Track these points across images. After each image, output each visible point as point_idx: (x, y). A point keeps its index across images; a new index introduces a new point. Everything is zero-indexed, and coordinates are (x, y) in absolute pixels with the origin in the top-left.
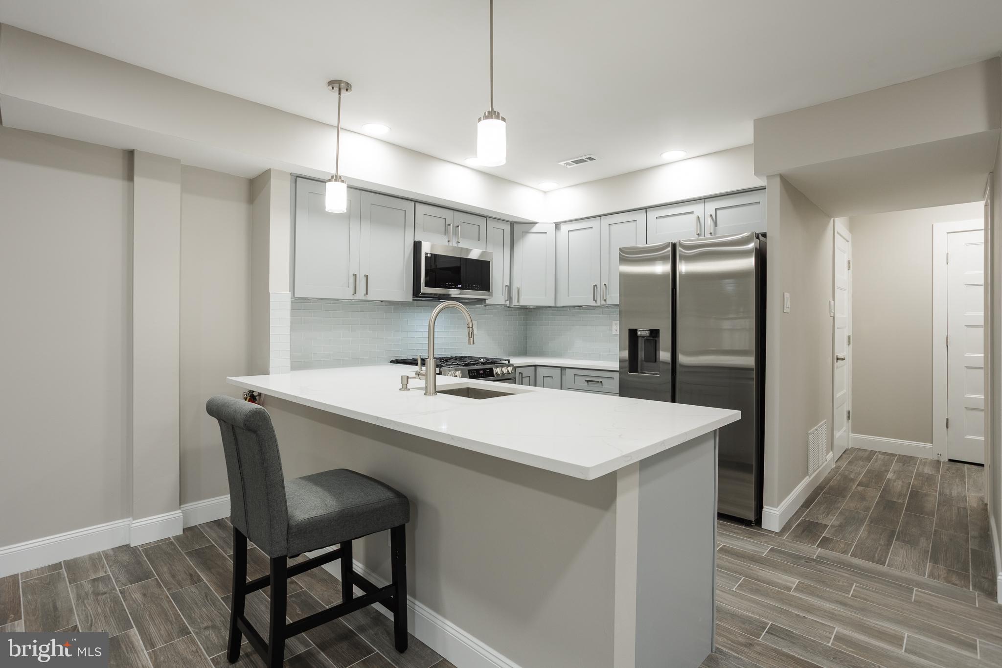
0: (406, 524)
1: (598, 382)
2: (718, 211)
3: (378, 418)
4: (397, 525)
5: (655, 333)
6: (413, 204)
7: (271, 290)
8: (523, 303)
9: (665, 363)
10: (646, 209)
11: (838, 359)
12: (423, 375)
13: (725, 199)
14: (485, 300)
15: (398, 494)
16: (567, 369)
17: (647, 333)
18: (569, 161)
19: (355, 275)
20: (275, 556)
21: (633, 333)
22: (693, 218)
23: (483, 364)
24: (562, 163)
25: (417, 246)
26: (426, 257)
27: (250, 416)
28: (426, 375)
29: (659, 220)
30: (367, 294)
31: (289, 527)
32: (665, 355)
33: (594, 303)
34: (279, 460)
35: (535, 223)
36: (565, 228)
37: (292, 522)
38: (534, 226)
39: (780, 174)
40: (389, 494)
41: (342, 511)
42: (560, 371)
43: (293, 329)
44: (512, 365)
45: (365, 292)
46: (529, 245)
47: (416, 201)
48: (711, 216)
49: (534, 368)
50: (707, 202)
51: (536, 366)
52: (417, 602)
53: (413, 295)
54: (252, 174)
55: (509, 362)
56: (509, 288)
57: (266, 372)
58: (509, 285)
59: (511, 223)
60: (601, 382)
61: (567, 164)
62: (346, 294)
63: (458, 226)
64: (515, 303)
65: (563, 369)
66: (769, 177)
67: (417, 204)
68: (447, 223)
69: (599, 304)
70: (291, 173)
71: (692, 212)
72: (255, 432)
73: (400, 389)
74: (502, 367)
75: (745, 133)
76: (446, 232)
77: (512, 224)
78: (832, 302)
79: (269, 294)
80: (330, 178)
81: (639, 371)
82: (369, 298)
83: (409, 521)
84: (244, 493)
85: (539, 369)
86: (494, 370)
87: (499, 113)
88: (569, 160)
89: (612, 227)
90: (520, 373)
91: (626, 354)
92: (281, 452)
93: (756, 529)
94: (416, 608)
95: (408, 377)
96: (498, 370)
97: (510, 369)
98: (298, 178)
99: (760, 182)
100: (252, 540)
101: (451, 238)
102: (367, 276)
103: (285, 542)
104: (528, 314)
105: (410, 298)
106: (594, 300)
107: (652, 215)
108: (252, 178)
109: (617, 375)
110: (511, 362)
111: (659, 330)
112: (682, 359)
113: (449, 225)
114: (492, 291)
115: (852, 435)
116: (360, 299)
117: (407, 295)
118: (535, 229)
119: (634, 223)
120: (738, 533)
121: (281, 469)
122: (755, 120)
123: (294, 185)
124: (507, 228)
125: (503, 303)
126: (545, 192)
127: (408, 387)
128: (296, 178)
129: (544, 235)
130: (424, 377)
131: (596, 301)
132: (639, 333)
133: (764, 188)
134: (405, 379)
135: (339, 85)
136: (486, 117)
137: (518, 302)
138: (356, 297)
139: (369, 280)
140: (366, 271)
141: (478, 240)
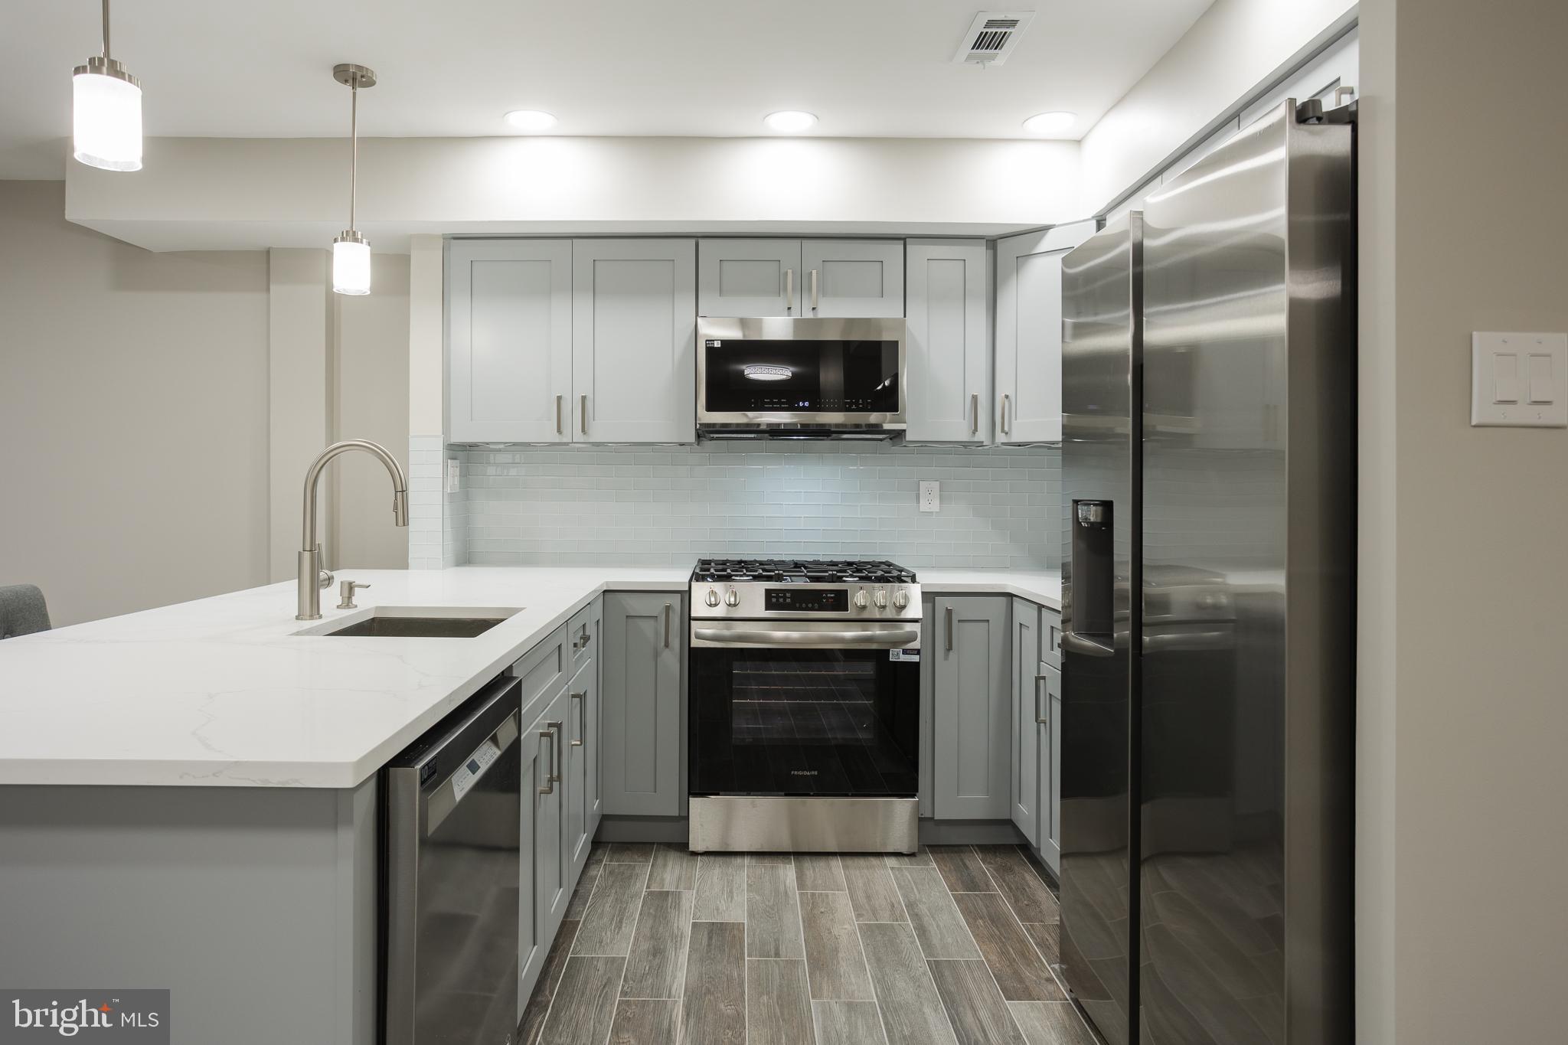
6: (693, 242)
7: (411, 432)
16: (1043, 611)
19: (560, 399)
26: (709, 350)
30: (585, 431)
35: (1048, 229)
38: (1043, 238)
45: (580, 429)
47: (699, 237)
51: (1010, 596)
53: (696, 429)
58: (984, 393)
59: (989, 240)
62: (543, 431)
63: (815, 272)
64: (1001, 437)
65: (1039, 608)
67: (701, 242)
68: (782, 270)
70: (442, 236)
74: (878, 589)
76: (778, 290)
77: (992, 243)
79: (409, 439)
85: (1016, 604)
86: (852, 596)
98: (453, 241)
101: (795, 300)
102: (583, 399)
105: (689, 435)
111: (1113, 504)
113: (790, 272)
114: (910, 412)
116: (570, 440)
118: (1046, 244)
123: (446, 253)
124: (978, 256)
125: (963, 436)
126: (1077, 142)
128: (450, 241)
137: (1007, 433)
138: (564, 437)
139: (589, 404)
140: (583, 388)
141: (881, 295)
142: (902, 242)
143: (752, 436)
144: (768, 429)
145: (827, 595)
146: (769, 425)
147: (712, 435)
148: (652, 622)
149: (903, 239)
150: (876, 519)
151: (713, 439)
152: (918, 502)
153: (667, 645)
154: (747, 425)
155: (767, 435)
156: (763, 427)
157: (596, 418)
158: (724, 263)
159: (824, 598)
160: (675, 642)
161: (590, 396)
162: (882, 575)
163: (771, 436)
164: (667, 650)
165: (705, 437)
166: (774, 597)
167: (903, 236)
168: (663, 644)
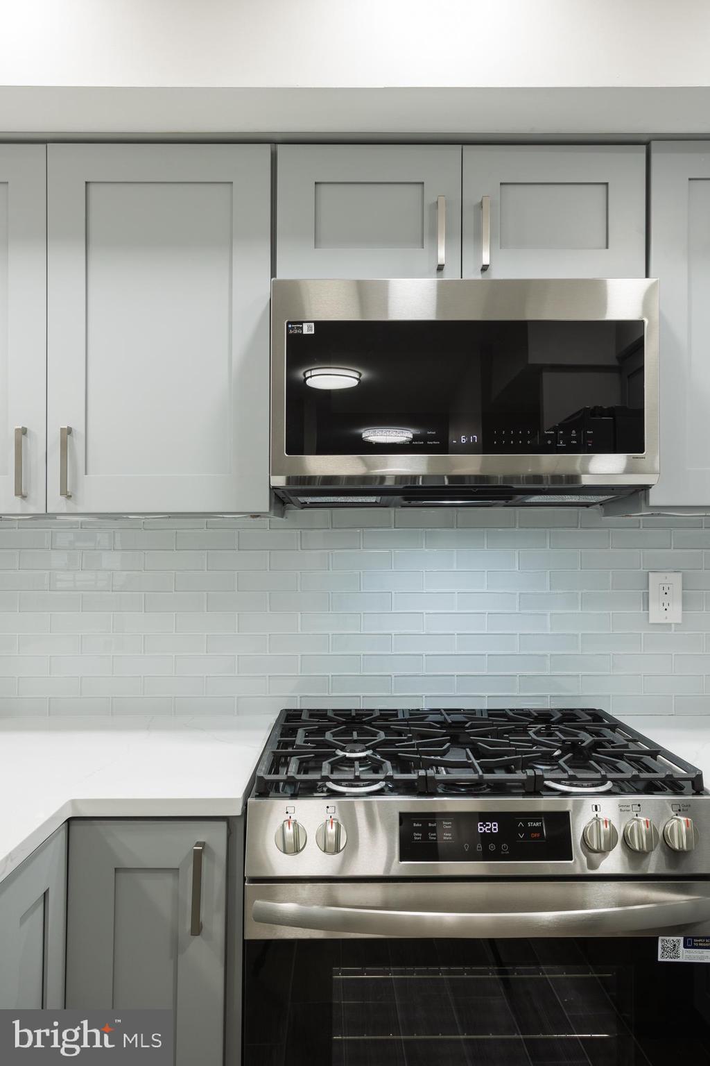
6: (267, 151)
19: (24, 434)
76: (427, 234)
101: (450, 252)
138: (32, 506)
139: (77, 443)
140: (66, 414)
141: (605, 246)
142: (644, 147)
143: (372, 499)
144: (401, 487)
145: (525, 823)
146: (400, 478)
147: (302, 499)
148: (169, 880)
149: (645, 143)
150: (577, 635)
151: (304, 506)
152: (646, 607)
153: (197, 929)
154: (364, 479)
155: (398, 498)
156: (389, 483)
157: (89, 471)
158: (322, 188)
159: (521, 830)
160: (214, 922)
161: (79, 428)
162: (634, 776)
163: (406, 499)
164: (198, 938)
165: (291, 502)
166: (417, 830)
167: (645, 139)
168: (188, 926)
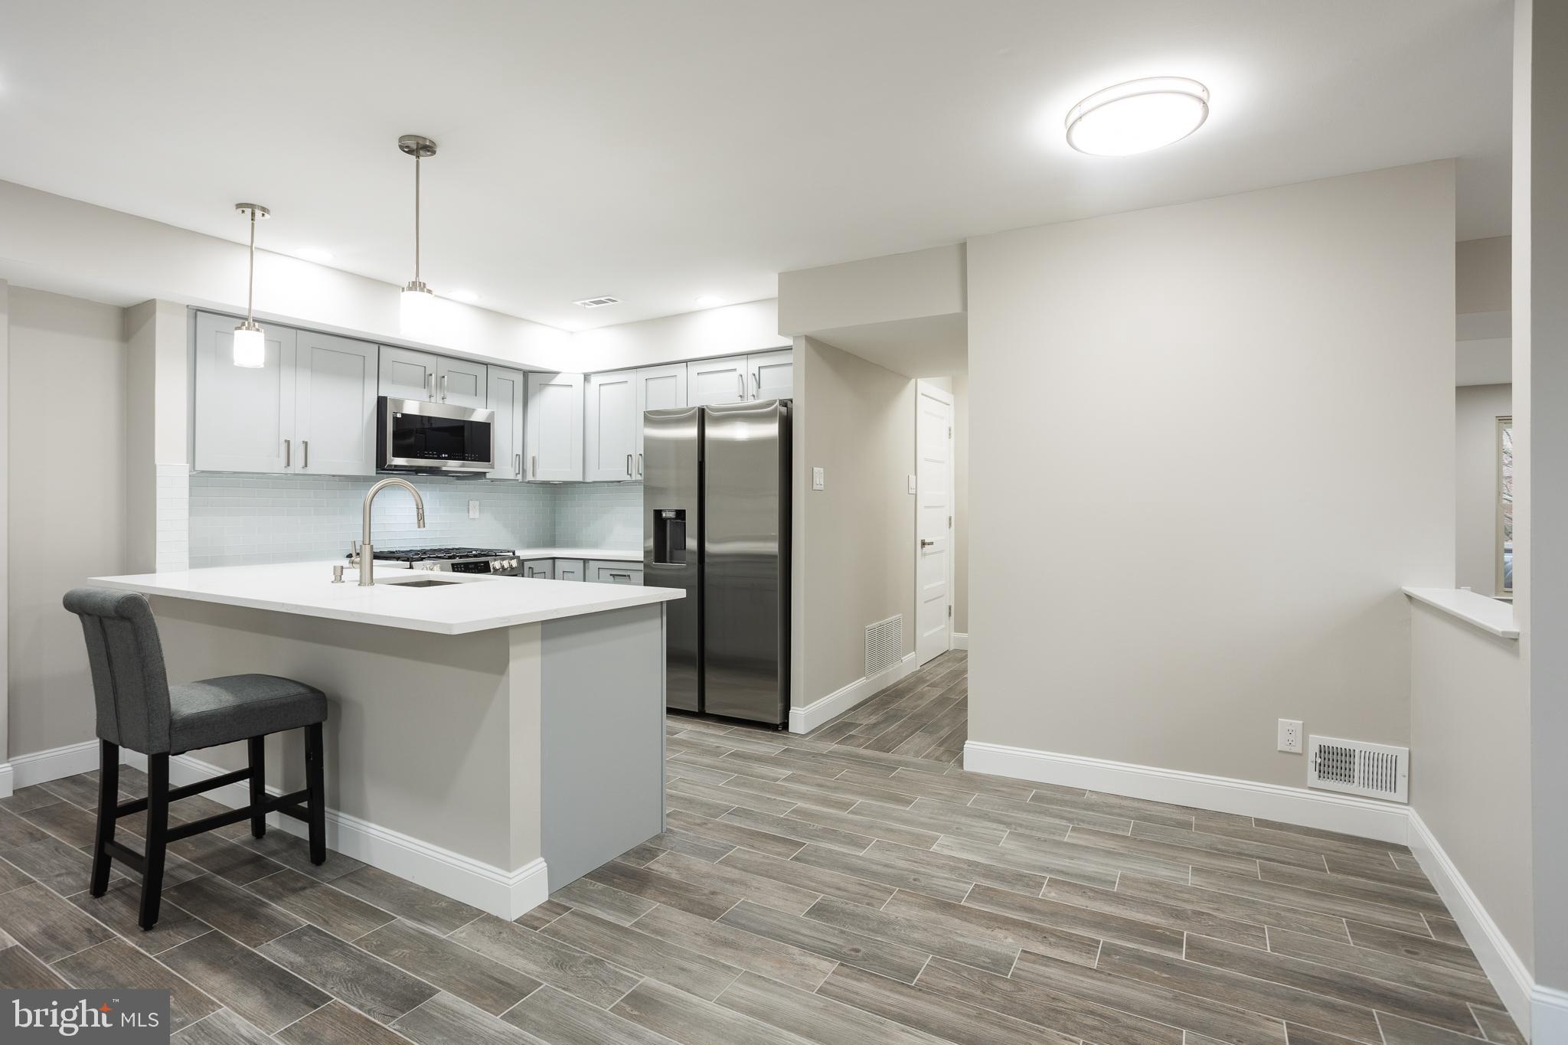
0: (323, 723)
1: (625, 576)
2: (761, 370)
3: (283, 604)
4: (311, 722)
5: (681, 514)
6: (376, 346)
7: (157, 462)
8: (541, 477)
9: (692, 552)
10: (686, 362)
11: (923, 544)
12: (357, 563)
13: (765, 356)
14: (485, 473)
15: (313, 690)
16: (590, 562)
17: (672, 515)
18: (587, 301)
19: (288, 442)
20: (154, 752)
21: (658, 513)
22: (735, 375)
23: (475, 556)
24: (578, 303)
25: (382, 402)
26: (395, 419)
27: (123, 602)
28: (360, 563)
29: (700, 376)
30: (306, 465)
31: (172, 723)
32: (692, 543)
33: (628, 478)
34: (160, 651)
35: (557, 373)
36: (595, 380)
37: (175, 717)
38: (555, 377)
39: (806, 336)
40: (302, 690)
41: (238, 706)
42: (582, 564)
43: (192, 511)
44: (518, 558)
45: (303, 464)
46: (547, 402)
47: (380, 344)
48: (754, 375)
49: (551, 561)
50: (752, 358)
51: (554, 559)
52: (341, 814)
53: (377, 467)
54: (125, 303)
55: (514, 553)
56: (522, 458)
57: (151, 570)
58: (521, 453)
59: (524, 372)
60: (629, 576)
61: (585, 304)
62: (278, 466)
63: (443, 377)
64: (530, 478)
65: (585, 561)
66: (795, 338)
67: (382, 347)
68: (428, 373)
69: (634, 479)
70: (188, 306)
71: (735, 370)
72: (129, 619)
73: (333, 582)
74: (504, 559)
75: (771, 288)
76: (426, 384)
77: (526, 374)
78: (912, 477)
79: (155, 466)
80: (240, 325)
81: (668, 560)
82: (310, 470)
83: (326, 718)
84: (115, 693)
85: (558, 562)
86: (491, 565)
87: (424, 284)
88: (587, 299)
89: (649, 382)
90: (530, 568)
91: (651, 543)
92: (162, 642)
93: (784, 733)
94: (340, 820)
95: (342, 568)
96: (497, 564)
97: (514, 563)
98: (198, 313)
99: (787, 342)
100: (125, 745)
101: (434, 393)
102: (306, 444)
103: (167, 738)
104: (556, 491)
105: (372, 470)
106: (628, 474)
107: (694, 369)
108: (126, 307)
109: (641, 566)
110: (517, 554)
111: (684, 511)
112: (710, 548)
113: (431, 375)
114: (493, 462)
115: (954, 634)
116: (296, 472)
117: (367, 465)
118: (557, 380)
119: (673, 380)
120: (759, 738)
121: (162, 659)
122: (779, 274)
123: (192, 321)
124: (519, 379)
125: (512, 476)
126: (572, 333)
127: (343, 579)
128: (196, 312)
129: (570, 388)
130: (358, 566)
131: (631, 475)
132: (664, 515)
133: (789, 349)
134: (339, 571)
135: (253, 210)
136: (410, 289)
137: (533, 476)
138: (290, 470)
141: (474, 392)
149: (487, 365)
152: (469, 513)
158: (395, 363)
